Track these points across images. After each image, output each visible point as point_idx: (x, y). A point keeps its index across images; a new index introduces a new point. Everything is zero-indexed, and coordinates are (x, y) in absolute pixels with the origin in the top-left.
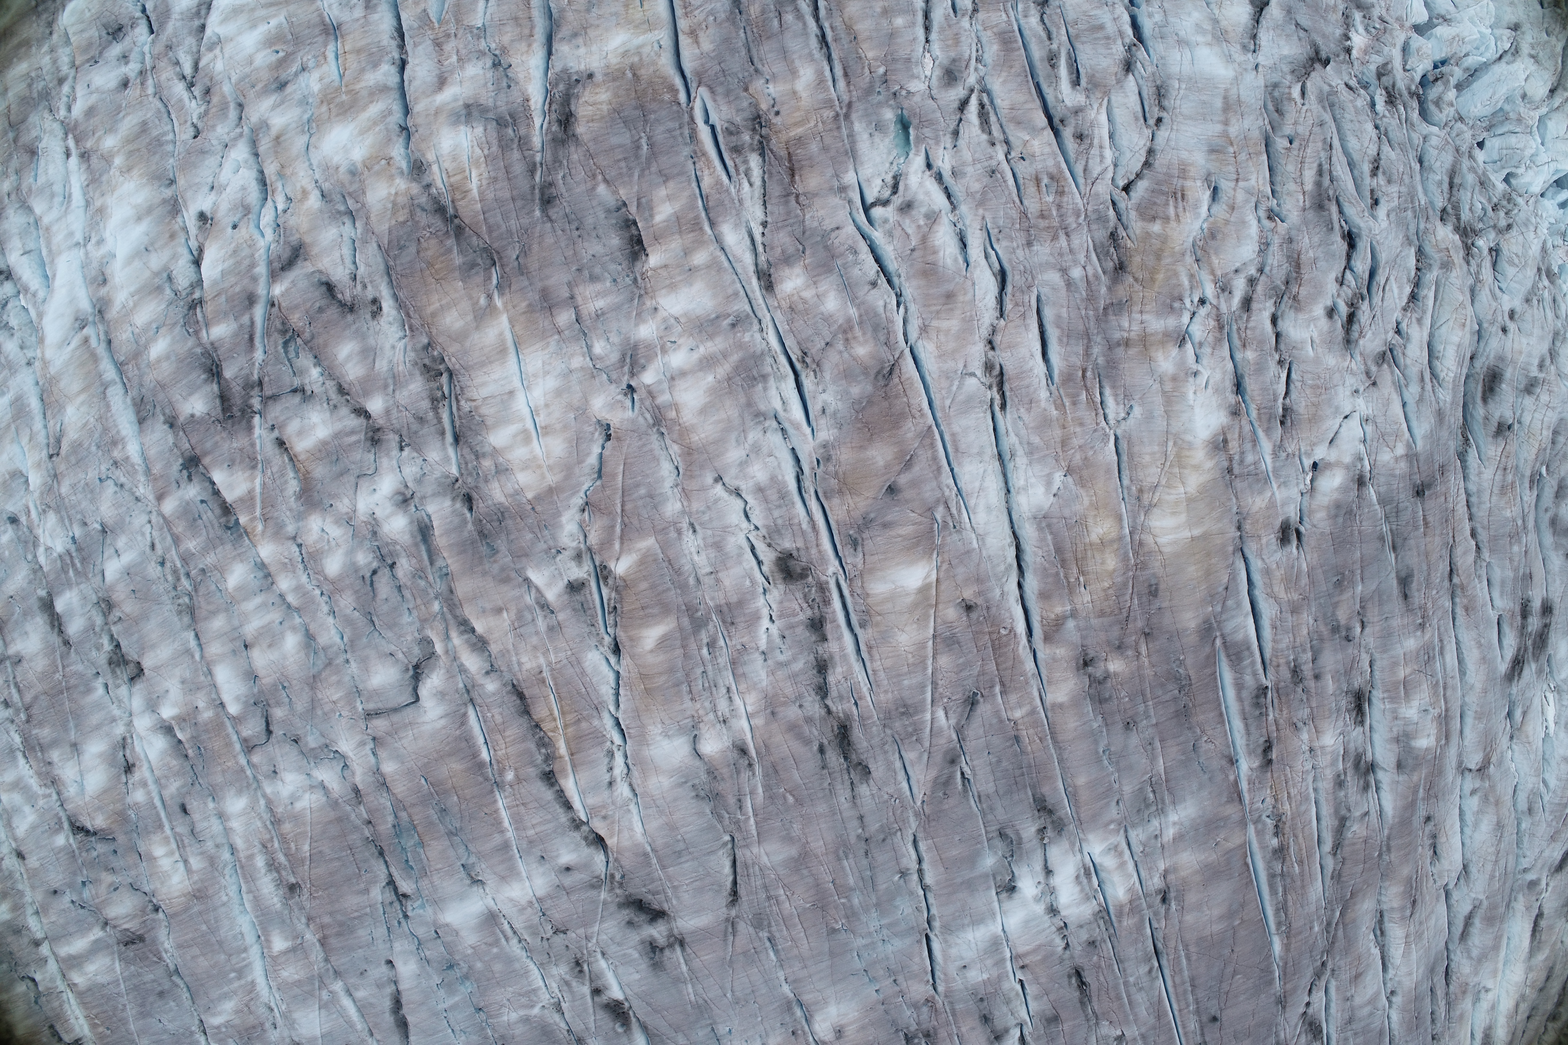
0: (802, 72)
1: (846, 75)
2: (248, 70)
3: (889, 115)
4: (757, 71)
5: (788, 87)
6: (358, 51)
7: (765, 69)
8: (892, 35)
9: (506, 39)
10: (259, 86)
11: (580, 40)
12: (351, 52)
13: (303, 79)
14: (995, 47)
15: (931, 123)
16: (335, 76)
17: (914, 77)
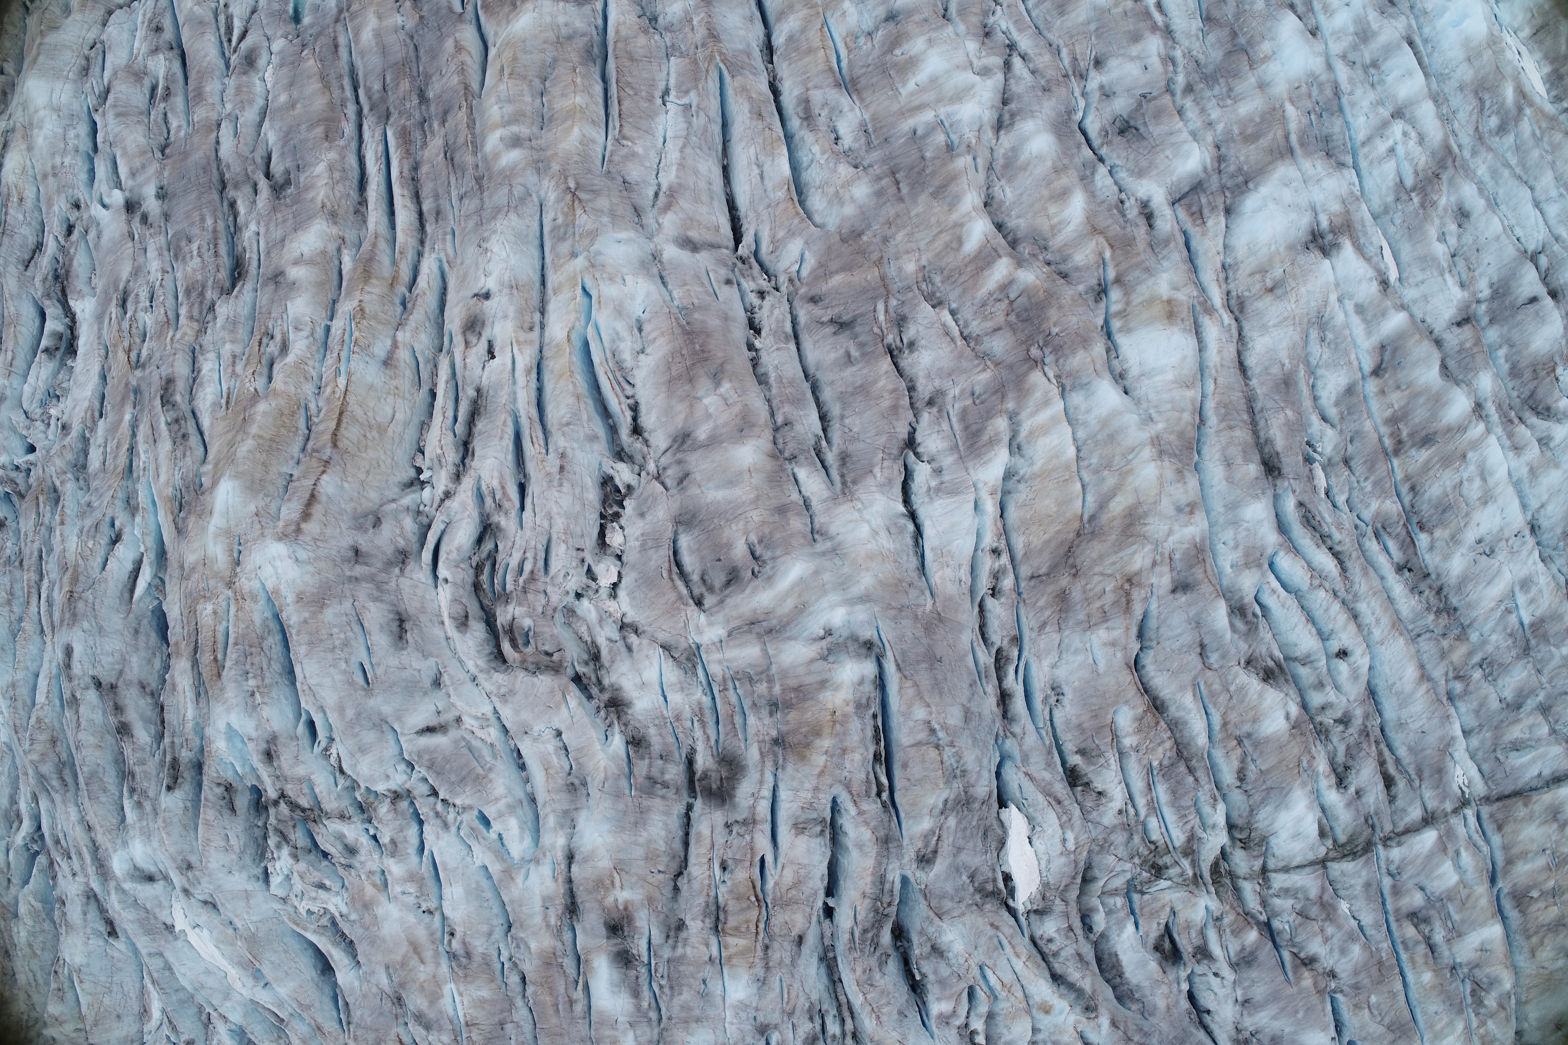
0: (370, 35)
1: (336, 47)
2: (934, 35)
3: (306, 20)
4: (412, 38)
5: (385, 23)
6: (810, 51)
7: (402, 36)
8: (291, 84)
9: (642, 40)
10: (917, 18)
11: (564, 31)
12: (818, 48)
13: (868, 23)
14: (208, 89)
15: (271, 15)
16: (831, 22)
17: (280, 52)
